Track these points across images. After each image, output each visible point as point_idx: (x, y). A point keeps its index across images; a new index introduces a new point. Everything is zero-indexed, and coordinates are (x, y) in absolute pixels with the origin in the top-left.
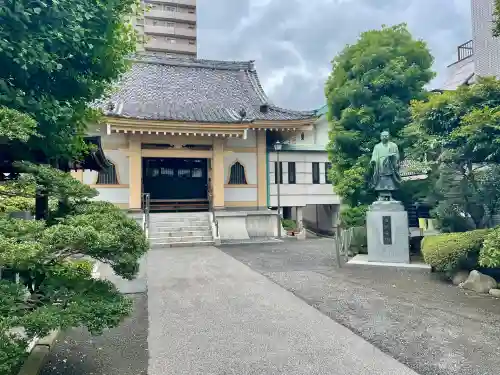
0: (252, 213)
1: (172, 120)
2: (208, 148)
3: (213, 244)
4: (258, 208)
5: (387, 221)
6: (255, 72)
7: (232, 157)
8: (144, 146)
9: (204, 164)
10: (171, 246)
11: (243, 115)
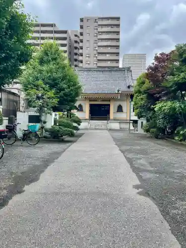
0: (121, 121)
2: (109, 101)
3: (107, 129)
4: (127, 120)
6: (131, 71)
7: (118, 103)
8: (90, 101)
9: (109, 105)
11: (118, 91)
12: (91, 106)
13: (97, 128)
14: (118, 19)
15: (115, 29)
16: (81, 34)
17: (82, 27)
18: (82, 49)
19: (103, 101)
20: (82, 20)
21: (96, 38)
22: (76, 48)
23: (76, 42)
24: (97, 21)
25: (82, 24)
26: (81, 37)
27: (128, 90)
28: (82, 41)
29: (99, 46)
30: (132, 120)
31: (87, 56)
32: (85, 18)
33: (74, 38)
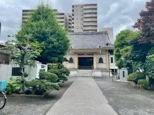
0: (103, 70)
1: (85, 49)
2: (93, 55)
3: (92, 77)
4: (106, 69)
5: (124, 72)
6: (107, 34)
7: (99, 57)
8: (78, 55)
9: (93, 58)
10: (83, 77)
11: (100, 47)
12: (79, 58)
13: (84, 75)
14: (96, 5)
15: (94, 11)
16: (73, 15)
17: (73, 11)
18: (73, 24)
19: (88, 55)
20: (73, 6)
21: (82, 17)
22: (70, 24)
23: (70, 20)
24: (83, 6)
25: (73, 9)
26: (73, 17)
27: (107, 46)
28: (73, 19)
29: (84, 22)
30: (111, 69)
31: (77, 28)
32: (75, 5)
33: (68, 18)
